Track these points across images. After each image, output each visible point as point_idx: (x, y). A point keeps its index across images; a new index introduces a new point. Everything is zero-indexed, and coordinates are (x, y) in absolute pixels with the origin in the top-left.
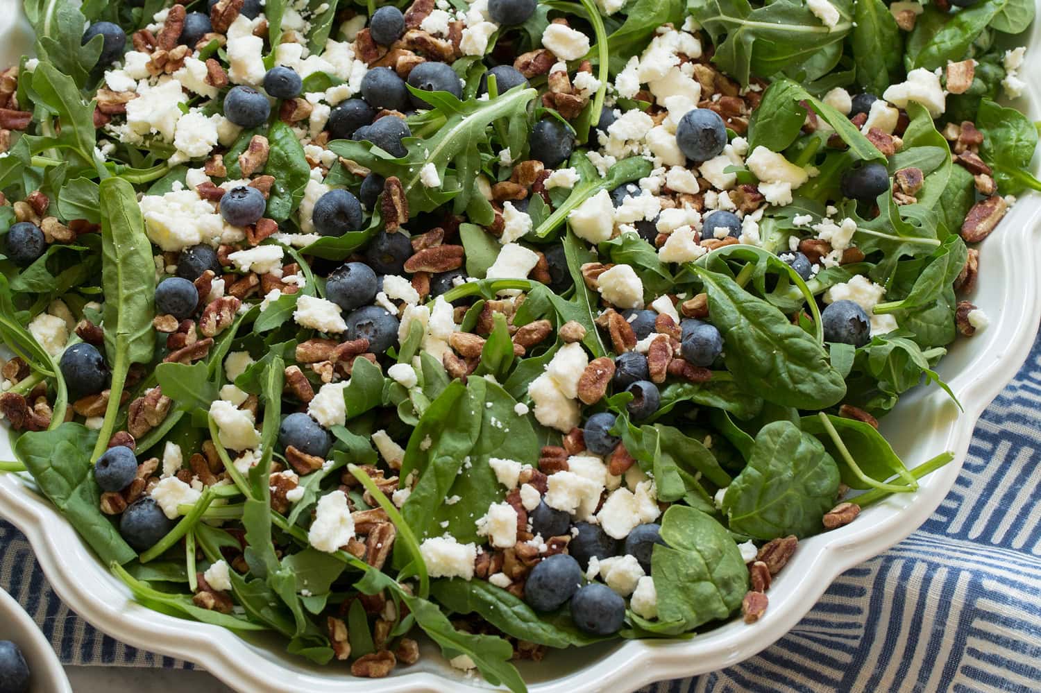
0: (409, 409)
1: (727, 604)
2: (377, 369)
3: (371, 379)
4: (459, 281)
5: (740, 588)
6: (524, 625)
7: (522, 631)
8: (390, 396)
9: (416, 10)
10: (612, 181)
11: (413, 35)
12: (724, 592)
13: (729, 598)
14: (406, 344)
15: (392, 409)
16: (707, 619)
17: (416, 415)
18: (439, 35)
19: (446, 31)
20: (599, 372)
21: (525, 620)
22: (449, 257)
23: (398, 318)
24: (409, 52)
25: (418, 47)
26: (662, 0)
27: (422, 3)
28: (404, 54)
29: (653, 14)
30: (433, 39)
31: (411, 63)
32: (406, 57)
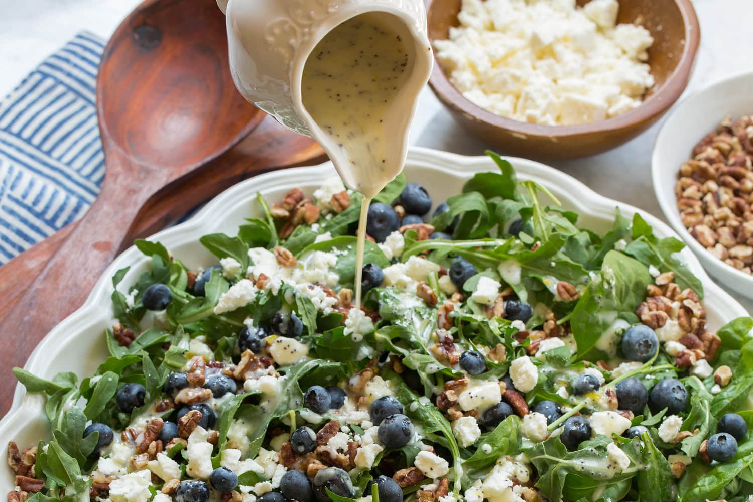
9: (325, 432)
11: (322, 449)
18: (340, 451)
19: (346, 449)
24: (317, 462)
25: (324, 458)
26: (503, 439)
27: (330, 427)
28: (314, 463)
29: (496, 448)
30: (336, 453)
31: (317, 470)
32: (315, 465)
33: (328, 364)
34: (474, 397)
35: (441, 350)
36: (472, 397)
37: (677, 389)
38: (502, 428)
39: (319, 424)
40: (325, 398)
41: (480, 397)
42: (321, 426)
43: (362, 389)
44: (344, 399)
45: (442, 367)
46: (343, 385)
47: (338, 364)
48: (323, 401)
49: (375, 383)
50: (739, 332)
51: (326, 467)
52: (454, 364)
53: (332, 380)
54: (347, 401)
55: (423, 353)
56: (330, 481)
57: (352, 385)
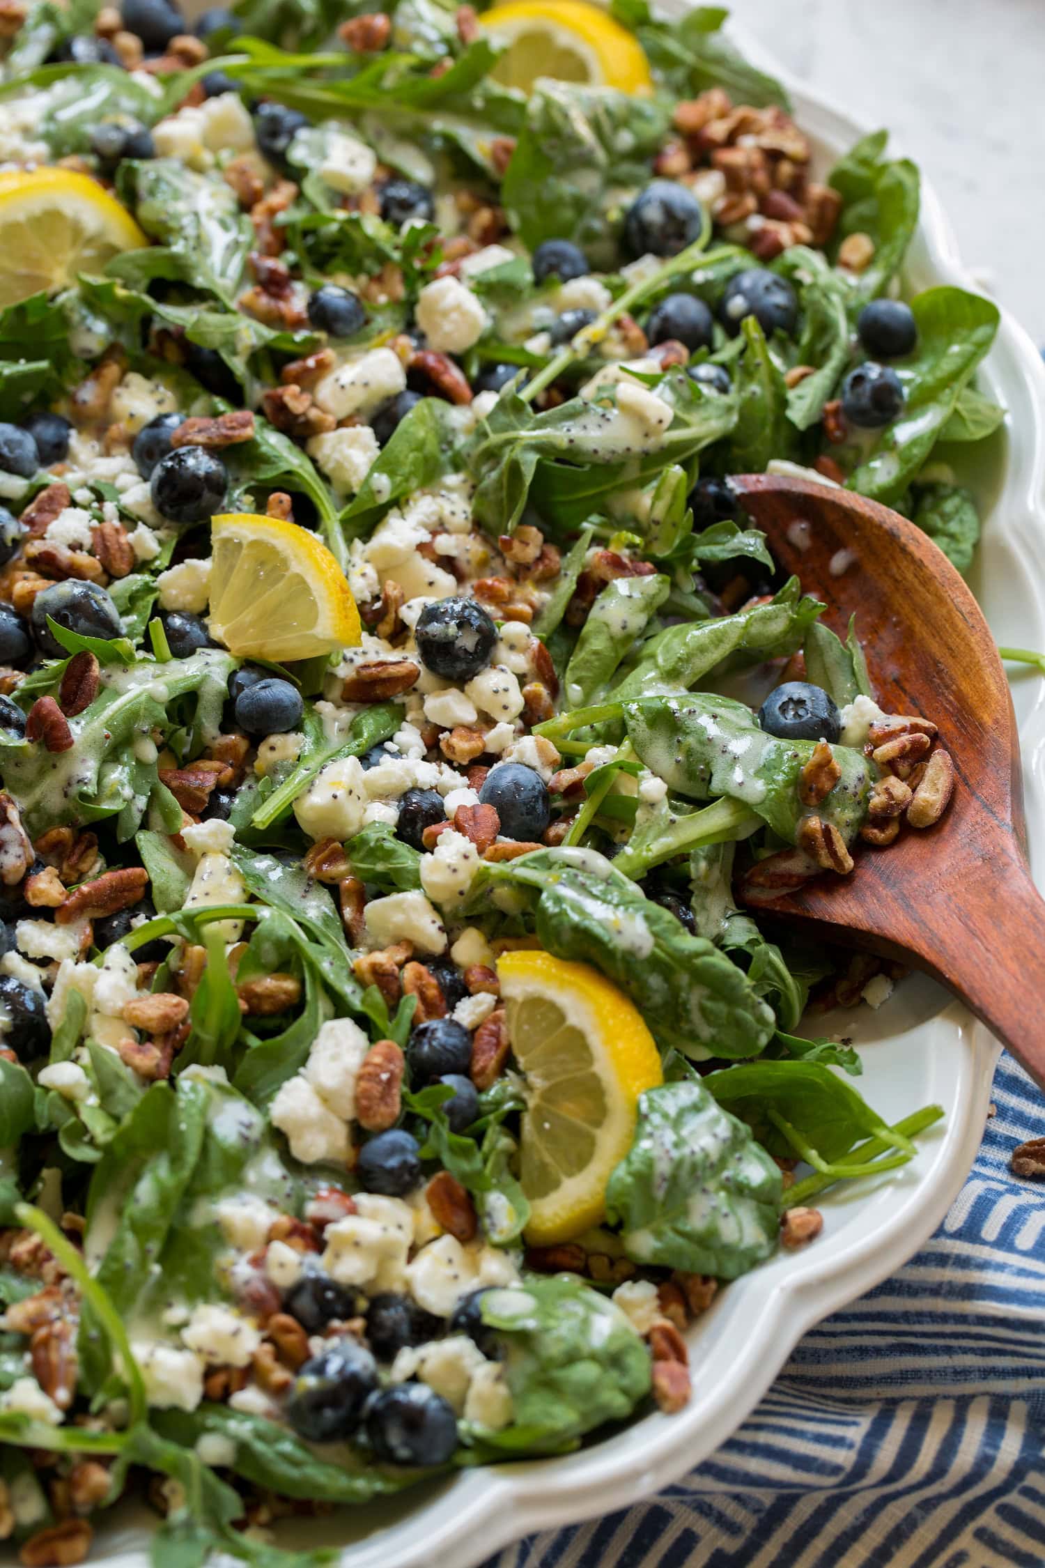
0: (80, 1132)
1: (625, 1392)
2: (21, 1072)
3: (13, 1089)
4: (140, 921)
5: (639, 1365)
6: (294, 1473)
7: (294, 1483)
8: (44, 1113)
9: (40, 510)
10: (362, 741)
11: (35, 548)
12: (614, 1374)
13: (626, 1382)
14: (61, 1030)
15: (51, 1137)
16: (596, 1420)
17: (92, 1143)
18: (75, 547)
19: (87, 541)
20: (384, 1076)
21: (296, 1464)
22: (124, 890)
23: (48, 987)
24: (32, 575)
25: (44, 568)
26: (411, 456)
27: (51, 498)
28: (25, 579)
29: (399, 479)
30: (69, 553)
31: (32, 594)
32: (25, 583)
33: (23, 366)
34: (348, 387)
35: (264, 301)
36: (343, 387)
37: (774, 289)
38: (406, 432)
39: (25, 497)
40: (20, 444)
41: (359, 383)
42: (29, 499)
43: (107, 406)
44: (68, 436)
45: (270, 334)
46: (63, 408)
47: (43, 365)
48: (18, 452)
49: (133, 389)
50: (865, 162)
51: (52, 582)
52: (297, 324)
53: (34, 402)
54: (75, 440)
55: (226, 310)
56: (66, 607)
57: (84, 402)
